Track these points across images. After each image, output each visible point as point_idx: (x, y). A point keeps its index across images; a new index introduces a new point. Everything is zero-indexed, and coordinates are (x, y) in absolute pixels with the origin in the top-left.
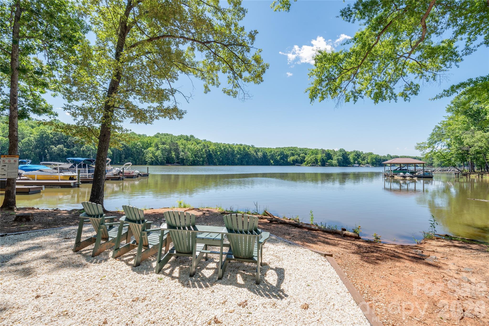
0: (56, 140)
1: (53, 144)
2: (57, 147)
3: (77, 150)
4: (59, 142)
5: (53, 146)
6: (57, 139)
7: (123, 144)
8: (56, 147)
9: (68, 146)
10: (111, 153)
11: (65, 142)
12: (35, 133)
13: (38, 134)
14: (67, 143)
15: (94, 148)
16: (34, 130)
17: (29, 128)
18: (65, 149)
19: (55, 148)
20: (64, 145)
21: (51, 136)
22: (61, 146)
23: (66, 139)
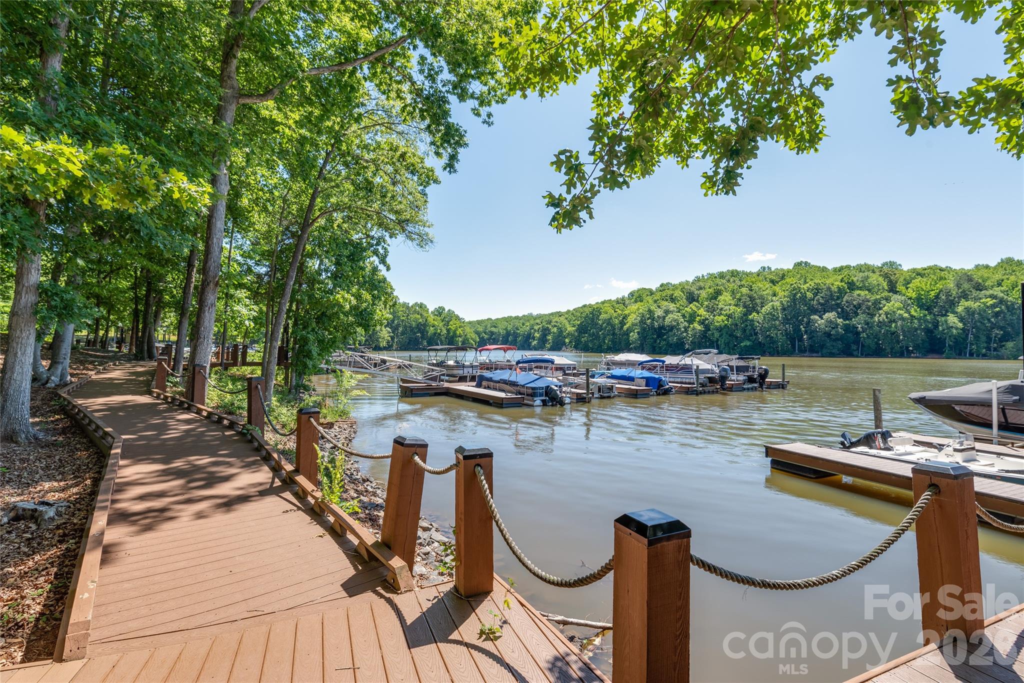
0: (819, 303)
1: (814, 311)
2: (824, 317)
3: (867, 324)
4: (825, 308)
5: (817, 317)
6: (821, 301)
7: (992, 297)
8: (822, 319)
9: (844, 315)
10: (960, 325)
11: (838, 305)
12: (781, 294)
13: (786, 293)
14: (842, 309)
15: (906, 315)
16: (777, 288)
17: (768, 285)
18: (840, 321)
19: (820, 322)
20: (838, 313)
21: (809, 295)
22: (831, 315)
23: (838, 298)
